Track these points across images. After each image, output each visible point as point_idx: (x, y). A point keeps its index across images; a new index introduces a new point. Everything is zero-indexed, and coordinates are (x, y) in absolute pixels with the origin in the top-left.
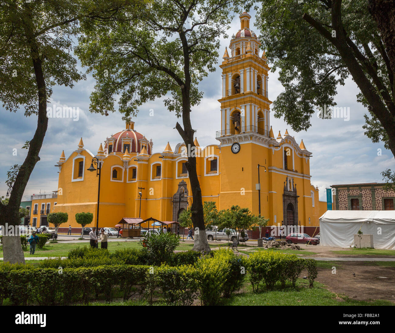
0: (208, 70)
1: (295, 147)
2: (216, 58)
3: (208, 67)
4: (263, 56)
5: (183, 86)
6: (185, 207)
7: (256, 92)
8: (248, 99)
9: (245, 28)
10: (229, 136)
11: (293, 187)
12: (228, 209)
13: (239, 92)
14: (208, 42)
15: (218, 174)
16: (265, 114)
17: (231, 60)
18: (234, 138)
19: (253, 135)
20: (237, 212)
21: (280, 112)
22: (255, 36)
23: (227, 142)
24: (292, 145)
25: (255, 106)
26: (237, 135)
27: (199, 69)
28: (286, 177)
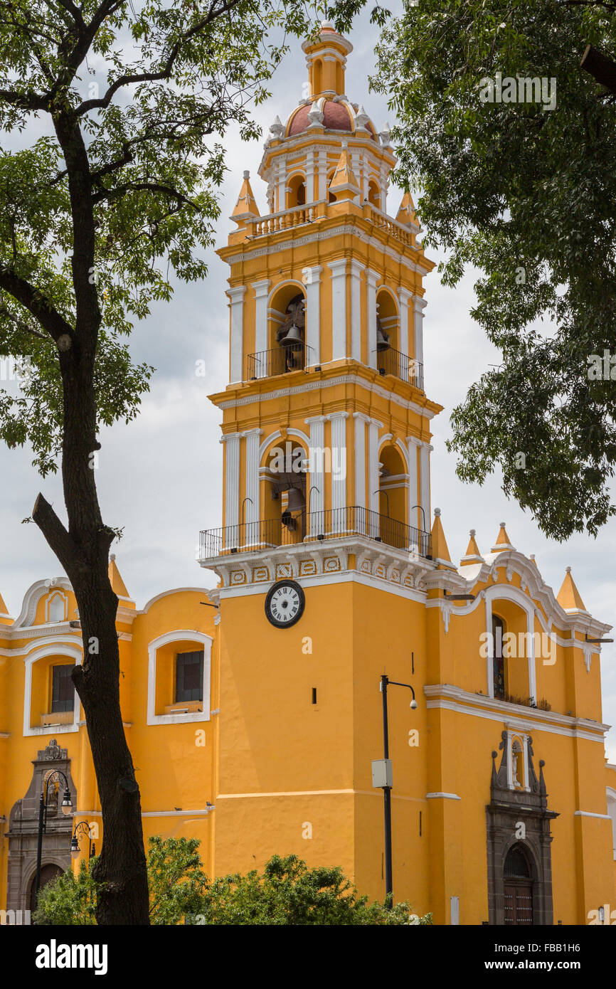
0: (173, 271)
1: (538, 603)
2: (206, 220)
3: (175, 259)
4: (402, 211)
5: (66, 340)
6: (59, 861)
7: (373, 363)
8: (340, 395)
9: (328, 91)
10: (259, 550)
11: (532, 774)
12: (254, 873)
13: (300, 363)
14: (176, 156)
15: (205, 716)
16: (409, 456)
17: (266, 228)
18: (277, 562)
19: (360, 549)
20: (294, 884)
21: (480, 457)
22: (369, 127)
23: (249, 577)
24: (527, 591)
25: (367, 425)
26: (289, 549)
27: (136, 266)
28: (503, 729)
